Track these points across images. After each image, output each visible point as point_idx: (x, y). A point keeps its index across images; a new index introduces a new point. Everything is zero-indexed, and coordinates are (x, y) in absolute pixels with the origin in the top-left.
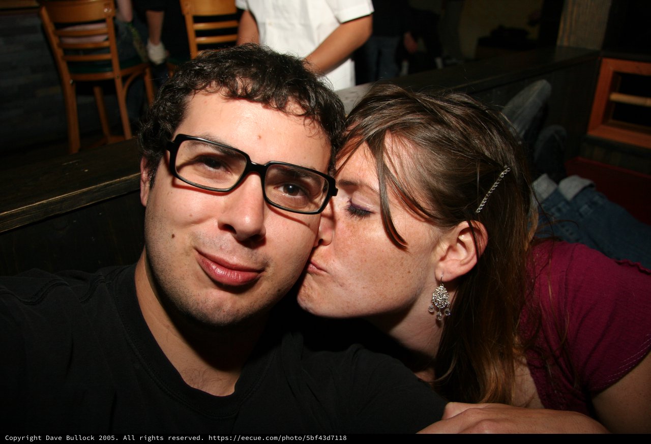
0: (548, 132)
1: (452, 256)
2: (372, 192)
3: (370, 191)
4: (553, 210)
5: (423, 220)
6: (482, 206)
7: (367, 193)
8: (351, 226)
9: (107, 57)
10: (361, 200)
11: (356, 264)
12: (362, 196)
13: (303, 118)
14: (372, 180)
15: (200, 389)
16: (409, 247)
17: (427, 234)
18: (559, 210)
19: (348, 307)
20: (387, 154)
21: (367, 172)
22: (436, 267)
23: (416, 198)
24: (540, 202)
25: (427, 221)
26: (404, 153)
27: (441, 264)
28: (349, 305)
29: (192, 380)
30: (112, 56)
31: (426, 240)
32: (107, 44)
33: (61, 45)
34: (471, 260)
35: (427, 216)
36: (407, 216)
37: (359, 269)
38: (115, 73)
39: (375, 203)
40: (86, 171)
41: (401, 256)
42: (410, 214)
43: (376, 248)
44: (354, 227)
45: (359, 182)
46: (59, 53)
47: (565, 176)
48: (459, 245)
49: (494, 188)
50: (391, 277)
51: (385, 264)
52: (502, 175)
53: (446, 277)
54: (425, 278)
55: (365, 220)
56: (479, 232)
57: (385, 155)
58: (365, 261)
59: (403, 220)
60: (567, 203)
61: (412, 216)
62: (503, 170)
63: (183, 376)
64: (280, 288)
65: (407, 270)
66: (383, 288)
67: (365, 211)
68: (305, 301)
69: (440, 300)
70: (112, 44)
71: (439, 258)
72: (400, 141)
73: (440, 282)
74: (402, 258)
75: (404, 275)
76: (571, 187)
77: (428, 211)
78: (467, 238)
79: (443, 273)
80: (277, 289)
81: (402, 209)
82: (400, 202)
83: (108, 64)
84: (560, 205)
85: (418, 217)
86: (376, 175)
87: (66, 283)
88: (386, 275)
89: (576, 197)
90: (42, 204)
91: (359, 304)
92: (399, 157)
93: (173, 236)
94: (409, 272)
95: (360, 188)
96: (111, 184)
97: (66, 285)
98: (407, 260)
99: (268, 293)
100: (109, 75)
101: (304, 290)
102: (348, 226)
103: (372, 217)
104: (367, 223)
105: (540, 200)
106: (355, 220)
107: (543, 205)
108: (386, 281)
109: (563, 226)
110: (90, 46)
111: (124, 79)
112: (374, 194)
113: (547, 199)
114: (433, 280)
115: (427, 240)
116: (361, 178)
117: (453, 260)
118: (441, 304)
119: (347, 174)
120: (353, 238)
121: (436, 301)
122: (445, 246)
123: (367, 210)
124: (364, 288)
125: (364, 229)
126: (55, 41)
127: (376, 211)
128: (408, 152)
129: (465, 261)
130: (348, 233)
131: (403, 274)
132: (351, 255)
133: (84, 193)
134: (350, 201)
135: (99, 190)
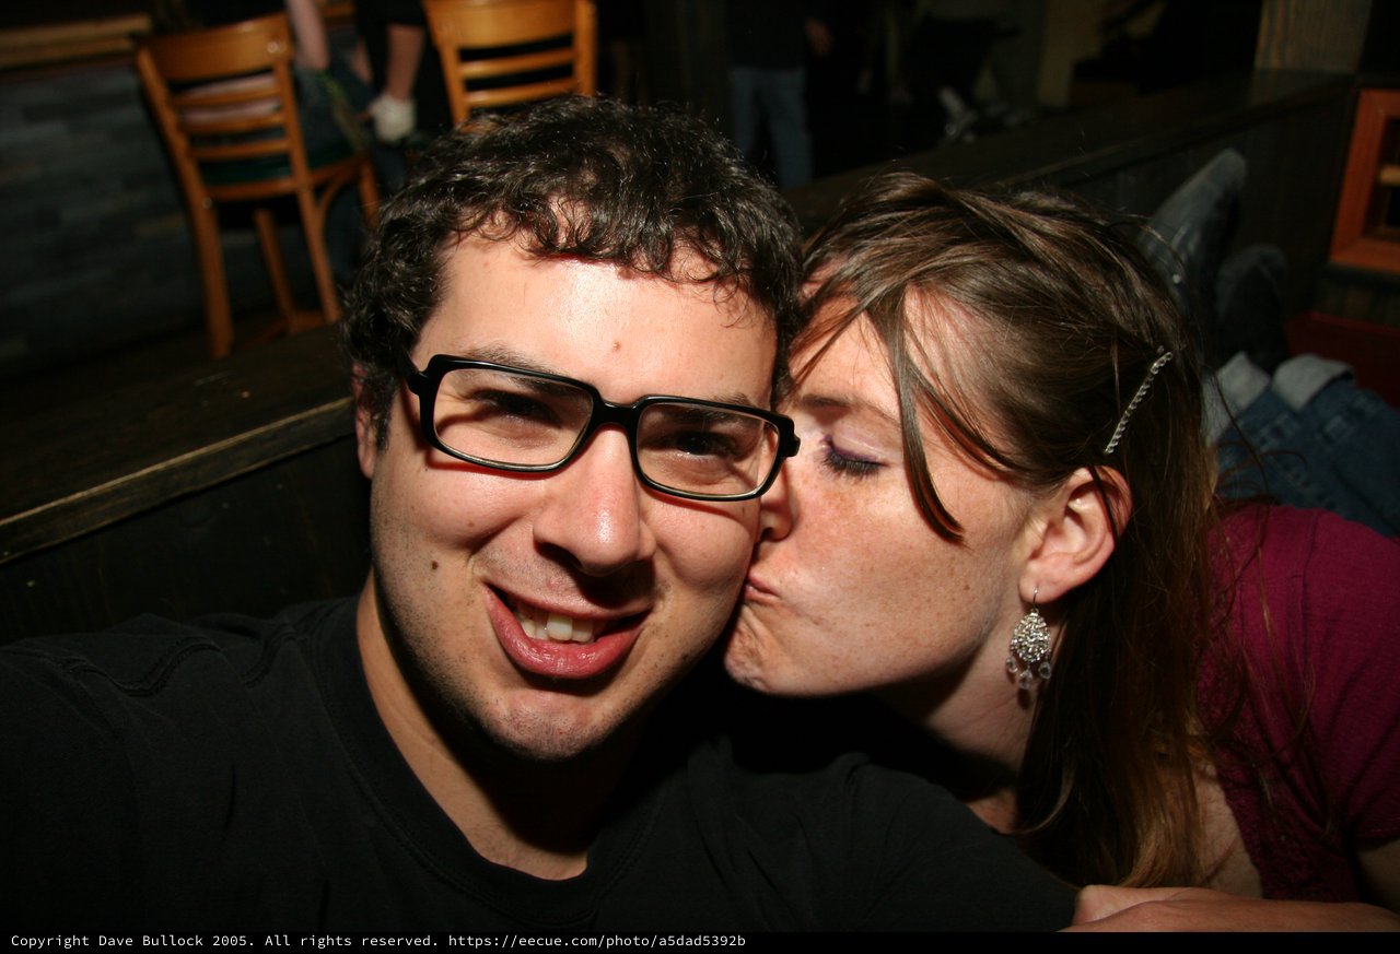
0: (1245, 259)
1: (1054, 547)
2: (882, 420)
3: (878, 419)
4: (1265, 432)
5: (995, 477)
6: (1118, 437)
7: (870, 422)
8: (835, 495)
9: (277, 146)
10: (855, 438)
11: (849, 578)
12: (858, 430)
13: (711, 286)
14: (880, 391)
15: (512, 866)
16: (966, 536)
17: (1004, 504)
18: (1277, 432)
19: (835, 666)
20: (913, 335)
21: (869, 378)
22: (1021, 571)
23: (981, 432)
24: (1233, 414)
25: (1003, 478)
26: (949, 330)
27: (1034, 566)
28: (837, 662)
29: (493, 849)
30: (291, 144)
31: (1002, 516)
32: (277, 119)
33: (183, 127)
34: (1097, 551)
35: (1002, 467)
36: (960, 468)
37: (855, 588)
38: (298, 181)
39: (888, 444)
40: (246, 394)
41: (949, 555)
42: (965, 464)
43: (897, 542)
44: (842, 500)
45: (851, 398)
46: (179, 143)
47: (1286, 354)
48: (1068, 522)
49: (1139, 397)
50: (929, 600)
51: (916, 575)
52: (1156, 369)
53: (1045, 593)
54: (1000, 599)
55: (868, 481)
56: (1115, 491)
57: (907, 336)
58: (872, 569)
59: (952, 478)
60: (1296, 415)
61: (970, 468)
62: (1156, 357)
63: (472, 840)
64: (686, 652)
65: (963, 584)
66: (910, 625)
67: (867, 462)
68: (743, 663)
69: (1031, 643)
70: (288, 118)
71: (1028, 552)
72: (937, 304)
73: (1029, 606)
74: (953, 559)
75: (956, 595)
76: (1301, 379)
77: (1008, 456)
78: (1088, 506)
79: (1038, 586)
80: (678, 656)
81: (951, 455)
82: (944, 440)
83: (282, 162)
84: (1280, 421)
85: (984, 470)
86: (890, 381)
87: (213, 643)
88: (916, 596)
89: (1314, 399)
90: (155, 472)
91: (858, 659)
92: (937, 338)
93: (435, 566)
94: (967, 588)
95: (854, 412)
96: (300, 422)
97: (214, 649)
98: (962, 563)
99: (660, 666)
100: (284, 185)
101: (741, 641)
102: (828, 495)
103: (884, 475)
104: (872, 488)
105: (1234, 412)
106: (845, 482)
107: (1240, 424)
108: (918, 608)
109: (1287, 468)
110: (243, 125)
111: (318, 191)
112: (887, 425)
113: (1252, 408)
114: (1016, 601)
115: (1004, 518)
116: (857, 389)
117: (1058, 554)
118: (1032, 654)
119: (822, 382)
120: (843, 522)
121: (1021, 647)
122: (1040, 526)
123: (871, 459)
124: (868, 625)
125: (867, 501)
126: (169, 118)
127: (890, 460)
128: (955, 327)
129: (1085, 554)
130: (830, 512)
131: (954, 592)
132: (839, 559)
133: (244, 444)
134: (829, 442)
135: (275, 435)
